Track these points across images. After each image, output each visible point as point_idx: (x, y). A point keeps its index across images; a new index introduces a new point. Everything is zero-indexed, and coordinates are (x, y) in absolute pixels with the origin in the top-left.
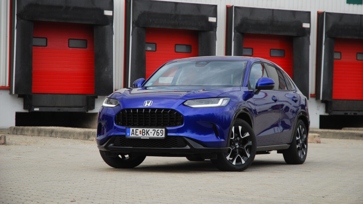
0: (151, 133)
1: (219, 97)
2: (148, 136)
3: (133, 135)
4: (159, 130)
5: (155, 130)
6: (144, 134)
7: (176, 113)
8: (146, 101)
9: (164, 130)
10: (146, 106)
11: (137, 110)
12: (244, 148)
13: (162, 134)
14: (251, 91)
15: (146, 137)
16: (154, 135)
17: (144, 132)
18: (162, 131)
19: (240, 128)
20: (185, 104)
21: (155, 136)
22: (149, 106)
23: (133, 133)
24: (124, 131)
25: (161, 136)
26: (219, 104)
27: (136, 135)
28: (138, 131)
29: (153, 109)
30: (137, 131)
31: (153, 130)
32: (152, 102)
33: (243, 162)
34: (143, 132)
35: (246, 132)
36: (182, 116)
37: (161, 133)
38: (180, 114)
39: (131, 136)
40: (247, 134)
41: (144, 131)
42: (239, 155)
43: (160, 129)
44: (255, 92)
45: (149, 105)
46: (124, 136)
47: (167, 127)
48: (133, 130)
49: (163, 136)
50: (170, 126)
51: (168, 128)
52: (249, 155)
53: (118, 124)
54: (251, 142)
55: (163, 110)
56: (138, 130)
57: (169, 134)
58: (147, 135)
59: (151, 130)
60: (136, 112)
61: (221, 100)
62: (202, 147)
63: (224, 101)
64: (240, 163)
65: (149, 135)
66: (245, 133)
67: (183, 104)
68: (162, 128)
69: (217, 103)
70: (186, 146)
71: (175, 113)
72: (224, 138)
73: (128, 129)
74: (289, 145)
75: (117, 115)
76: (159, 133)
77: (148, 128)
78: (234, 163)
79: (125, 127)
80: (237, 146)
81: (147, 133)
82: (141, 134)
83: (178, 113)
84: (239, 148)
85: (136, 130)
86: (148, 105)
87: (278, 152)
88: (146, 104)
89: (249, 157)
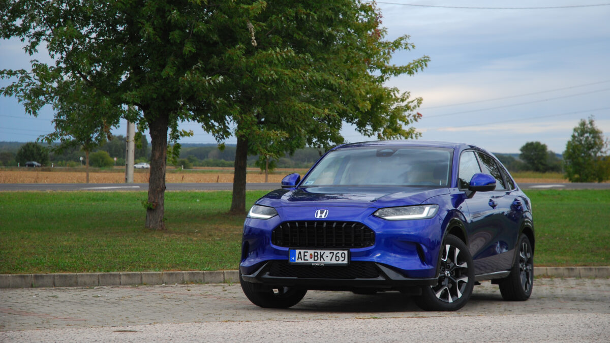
0: (327, 257)
1: (422, 204)
2: (322, 261)
3: (300, 259)
4: (338, 253)
5: (333, 253)
6: (316, 258)
8: (319, 211)
9: (346, 252)
10: (318, 217)
11: (306, 223)
13: (343, 259)
14: (463, 194)
15: (320, 262)
16: (331, 260)
17: (317, 256)
18: (343, 255)
20: (375, 214)
21: (334, 261)
22: (323, 217)
23: (300, 257)
24: (287, 254)
25: (342, 261)
26: (424, 215)
27: (304, 260)
28: (308, 255)
29: (329, 223)
30: (306, 254)
31: (330, 253)
32: (327, 211)
34: (315, 256)
37: (343, 257)
39: (297, 261)
41: (316, 254)
43: (341, 252)
44: (468, 195)
45: (323, 215)
46: (287, 261)
47: (351, 248)
48: (300, 253)
49: (346, 262)
50: (354, 247)
51: (352, 250)
53: (276, 244)
55: (345, 224)
56: (307, 252)
57: (353, 259)
58: (320, 260)
59: (327, 252)
60: (305, 226)
61: (427, 208)
62: (401, 278)
63: (431, 209)
65: (324, 260)
67: (373, 214)
68: (343, 250)
69: (421, 213)
70: (378, 276)
71: (362, 228)
72: (432, 265)
73: (291, 252)
74: (509, 272)
75: (275, 230)
76: (338, 257)
77: (322, 250)
79: (288, 248)
81: (321, 256)
82: (311, 258)
85: (305, 252)
86: (321, 216)
87: (493, 283)
88: (319, 215)
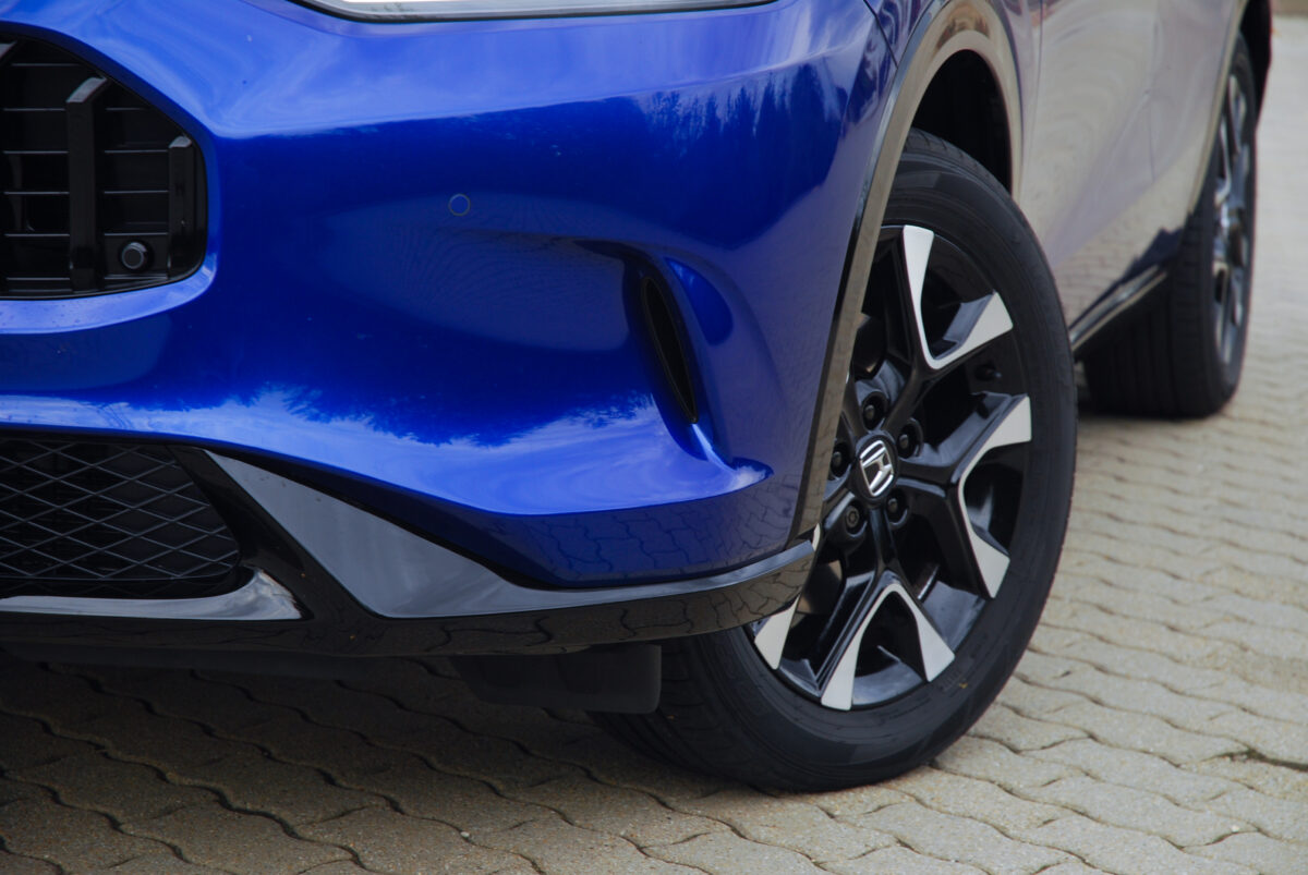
7: (97, 99)
12: (951, 488)
19: (918, 244)
33: (937, 655)
35: (981, 292)
36: (181, 142)
38: (165, 117)
40: (990, 321)
42: (896, 587)
52: (992, 564)
54: (1024, 406)
64: (897, 681)
66: (967, 309)
78: (841, 689)
80: (873, 470)
83: (124, 89)
84: (893, 491)
89: (993, 582)
